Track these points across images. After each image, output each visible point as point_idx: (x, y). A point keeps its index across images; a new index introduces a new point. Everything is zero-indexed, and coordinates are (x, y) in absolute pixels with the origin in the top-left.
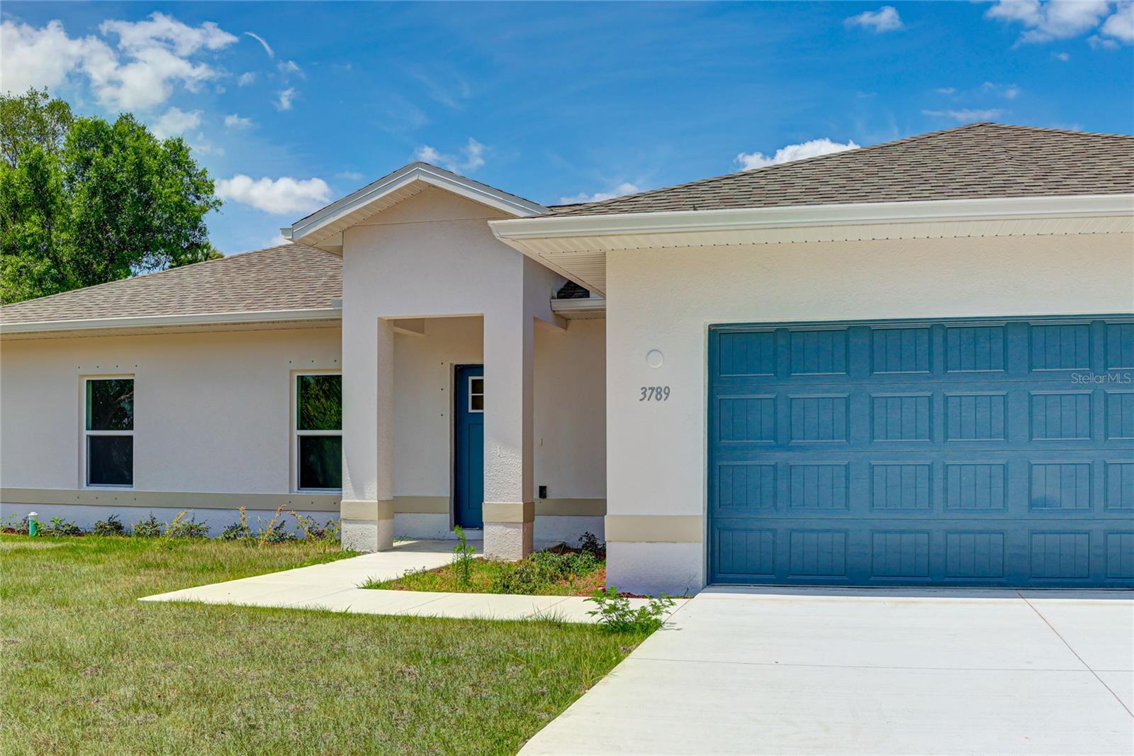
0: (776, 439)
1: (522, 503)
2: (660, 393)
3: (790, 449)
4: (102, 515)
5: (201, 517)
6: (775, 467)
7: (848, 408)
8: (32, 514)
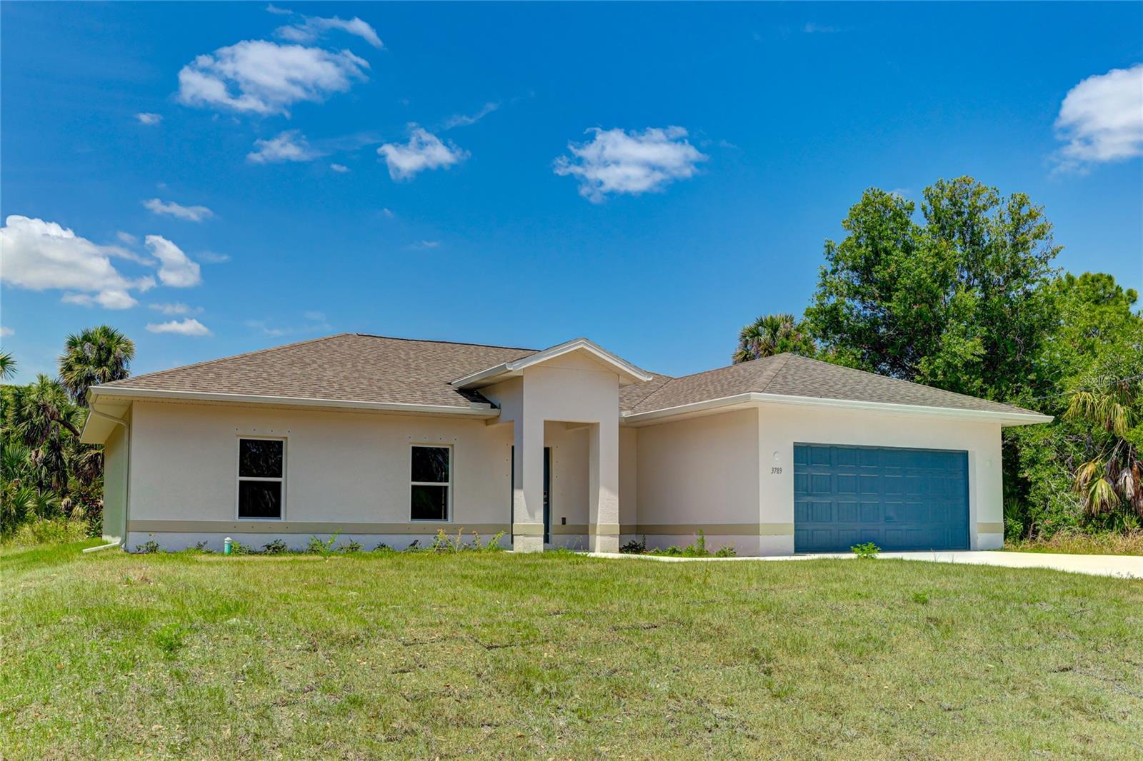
0: (807, 491)
1: (618, 524)
2: (779, 470)
3: (814, 495)
4: (270, 539)
5: (355, 538)
6: (807, 504)
7: (831, 480)
8: (228, 539)
